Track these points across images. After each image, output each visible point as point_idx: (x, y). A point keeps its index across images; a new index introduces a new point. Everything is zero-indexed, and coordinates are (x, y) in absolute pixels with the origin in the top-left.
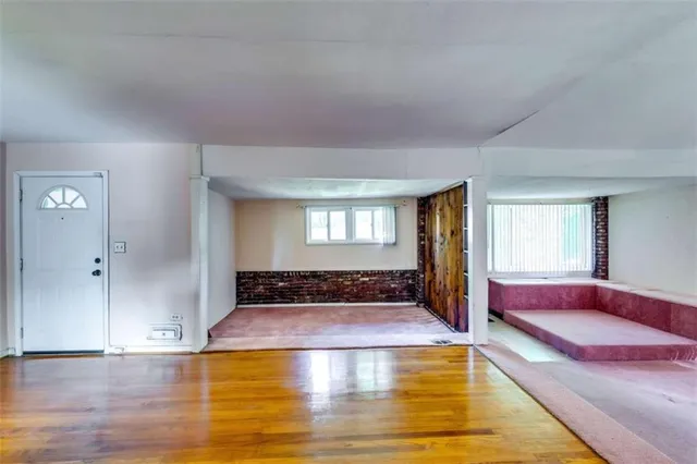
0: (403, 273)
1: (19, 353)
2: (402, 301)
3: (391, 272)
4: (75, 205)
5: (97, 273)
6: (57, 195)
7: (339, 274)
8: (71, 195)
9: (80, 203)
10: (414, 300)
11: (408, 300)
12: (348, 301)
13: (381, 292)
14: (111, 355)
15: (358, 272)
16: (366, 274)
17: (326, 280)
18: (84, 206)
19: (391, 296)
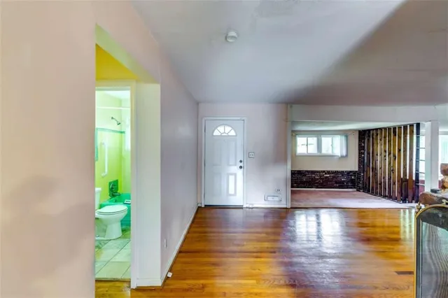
0: (349, 173)
1: (203, 206)
2: (347, 188)
3: (343, 172)
4: (229, 134)
5: (241, 167)
6: (221, 129)
7: (313, 172)
8: (228, 129)
9: (233, 133)
10: (355, 188)
11: (351, 188)
12: (317, 187)
13: (336, 183)
14: (247, 208)
15: (324, 171)
16: (328, 172)
17: (305, 175)
18: (234, 134)
19: (342, 185)
